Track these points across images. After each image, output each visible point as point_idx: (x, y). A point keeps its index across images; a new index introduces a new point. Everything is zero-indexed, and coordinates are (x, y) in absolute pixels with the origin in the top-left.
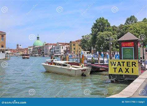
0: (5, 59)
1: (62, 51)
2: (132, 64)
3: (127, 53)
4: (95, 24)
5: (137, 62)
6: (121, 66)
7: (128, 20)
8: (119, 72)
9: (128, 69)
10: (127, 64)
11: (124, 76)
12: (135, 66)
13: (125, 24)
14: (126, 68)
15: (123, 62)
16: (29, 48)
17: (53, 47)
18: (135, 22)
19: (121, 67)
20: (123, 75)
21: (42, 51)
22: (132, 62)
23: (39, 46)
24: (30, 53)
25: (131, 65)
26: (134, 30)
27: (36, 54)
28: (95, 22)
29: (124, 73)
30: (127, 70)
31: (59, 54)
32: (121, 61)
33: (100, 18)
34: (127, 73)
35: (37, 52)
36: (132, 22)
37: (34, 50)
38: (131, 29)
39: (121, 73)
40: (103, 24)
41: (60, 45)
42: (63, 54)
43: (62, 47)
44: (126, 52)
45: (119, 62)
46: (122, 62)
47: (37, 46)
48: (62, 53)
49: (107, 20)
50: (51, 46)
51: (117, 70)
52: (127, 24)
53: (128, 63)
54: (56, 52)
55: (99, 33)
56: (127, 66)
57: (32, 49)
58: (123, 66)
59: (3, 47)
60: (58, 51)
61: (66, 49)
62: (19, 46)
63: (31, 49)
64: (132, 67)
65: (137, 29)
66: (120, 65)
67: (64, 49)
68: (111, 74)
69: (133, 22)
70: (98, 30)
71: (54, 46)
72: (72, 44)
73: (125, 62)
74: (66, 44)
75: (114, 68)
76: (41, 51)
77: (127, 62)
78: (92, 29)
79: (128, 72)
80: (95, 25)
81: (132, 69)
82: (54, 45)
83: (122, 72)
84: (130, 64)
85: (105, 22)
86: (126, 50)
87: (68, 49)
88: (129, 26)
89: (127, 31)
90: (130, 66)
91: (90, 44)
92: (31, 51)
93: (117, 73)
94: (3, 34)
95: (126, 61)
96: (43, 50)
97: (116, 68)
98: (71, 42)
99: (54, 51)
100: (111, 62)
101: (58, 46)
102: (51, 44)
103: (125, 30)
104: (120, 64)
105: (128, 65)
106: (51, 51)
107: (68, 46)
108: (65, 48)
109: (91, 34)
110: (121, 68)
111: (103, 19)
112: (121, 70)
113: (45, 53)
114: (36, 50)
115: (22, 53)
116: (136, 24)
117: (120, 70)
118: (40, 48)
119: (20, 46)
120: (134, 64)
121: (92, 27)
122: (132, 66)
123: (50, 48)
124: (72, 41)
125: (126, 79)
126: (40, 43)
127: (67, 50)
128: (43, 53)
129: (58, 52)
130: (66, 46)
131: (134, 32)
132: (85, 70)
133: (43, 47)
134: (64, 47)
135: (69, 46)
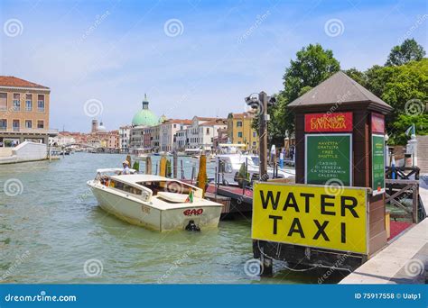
0: (48, 159)
1: (207, 140)
2: (344, 207)
3: (325, 160)
4: (293, 64)
5: (362, 199)
6: (297, 210)
7: (395, 52)
8: (290, 234)
9: (326, 223)
10: (323, 204)
11: (308, 253)
12: (355, 215)
13: (388, 64)
14: (316, 222)
15: (308, 196)
16: (121, 132)
17: (182, 128)
18: (418, 59)
19: (296, 215)
20: (304, 248)
21: (154, 140)
22: (343, 199)
23: (145, 127)
24: (125, 143)
25: (337, 208)
26: (413, 81)
27: (138, 146)
28: (295, 59)
29: (308, 242)
30: (321, 230)
31: (197, 150)
32: (298, 190)
33: (311, 47)
34: (320, 243)
35: (142, 141)
36: (408, 58)
37: (133, 136)
38: (403, 78)
39: (296, 240)
40: (319, 65)
41: (202, 125)
42: (209, 148)
43: (208, 130)
44: (320, 151)
45: (291, 195)
46: (302, 195)
47: (142, 127)
48: (207, 145)
49: (330, 54)
50: (178, 126)
51: (284, 226)
52: (391, 66)
53: (327, 200)
54: (191, 144)
55: (304, 89)
56: (323, 212)
57: (128, 132)
58: (307, 211)
59: (41, 126)
60: (196, 140)
61: (217, 134)
62: (99, 124)
63: (125, 132)
64: (343, 219)
65: (420, 80)
66: (295, 205)
67: (211, 135)
68: (261, 241)
69: (412, 57)
70: (305, 81)
71: (185, 128)
72: (235, 122)
73: (313, 196)
74: (218, 121)
75: (271, 217)
76: (152, 138)
77: (323, 197)
78: (286, 78)
79: (327, 239)
80: (296, 66)
81: (343, 225)
82: (186, 122)
83: (303, 236)
84: (333, 205)
85: (324, 57)
86: (321, 146)
87: (224, 136)
88: (397, 71)
89: (390, 83)
90: (333, 214)
91: (281, 123)
92: (125, 139)
93: (282, 237)
94: (41, 92)
95: (318, 190)
96: (158, 137)
97: (281, 218)
98: (230, 116)
99: (184, 139)
100: (261, 192)
101: (195, 126)
102: (178, 121)
103: (386, 80)
104: (294, 200)
105: (327, 209)
106: (178, 139)
107: (222, 127)
108: (214, 132)
109: (283, 93)
110: (296, 221)
111: (319, 48)
112: (296, 227)
113: (161, 145)
114: (139, 136)
115: (105, 142)
116: (421, 65)
117: (293, 225)
118: (149, 130)
119: (101, 124)
120: (349, 205)
121: (284, 73)
122: (343, 214)
123: (174, 131)
124: (234, 113)
125: (315, 265)
126: (150, 119)
127: (220, 137)
128: (157, 144)
129: (197, 144)
130: (217, 127)
131: (412, 86)
132: (198, 211)
133: (157, 128)
134: (211, 129)
135: (226, 126)
